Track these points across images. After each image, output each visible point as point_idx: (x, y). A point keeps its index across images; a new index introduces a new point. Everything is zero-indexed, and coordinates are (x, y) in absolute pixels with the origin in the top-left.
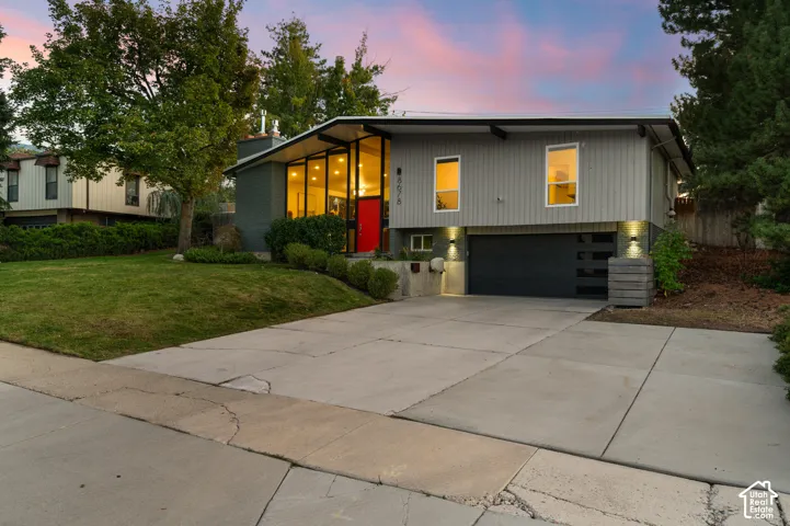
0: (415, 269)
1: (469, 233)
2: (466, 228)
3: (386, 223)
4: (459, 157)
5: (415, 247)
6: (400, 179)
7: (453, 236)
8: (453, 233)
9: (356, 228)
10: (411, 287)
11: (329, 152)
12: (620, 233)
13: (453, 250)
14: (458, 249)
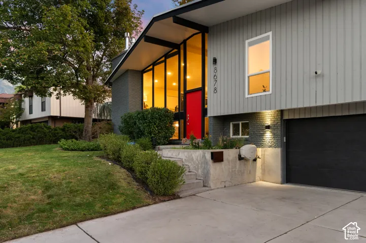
0: (217, 158)
1: (286, 117)
2: (282, 112)
3: (205, 112)
4: (270, 33)
5: (234, 134)
6: (216, 69)
7: (268, 122)
8: (268, 117)
9: (185, 118)
10: (211, 177)
11: (167, 56)
13: (268, 135)
14: (274, 134)
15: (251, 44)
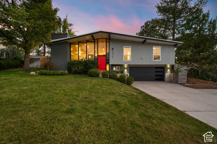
1: (130, 66)
2: (129, 65)
4: (131, 47)
6: (113, 51)
7: (126, 67)
8: (126, 66)
12: (166, 67)
14: (127, 70)
15: (125, 47)
